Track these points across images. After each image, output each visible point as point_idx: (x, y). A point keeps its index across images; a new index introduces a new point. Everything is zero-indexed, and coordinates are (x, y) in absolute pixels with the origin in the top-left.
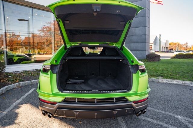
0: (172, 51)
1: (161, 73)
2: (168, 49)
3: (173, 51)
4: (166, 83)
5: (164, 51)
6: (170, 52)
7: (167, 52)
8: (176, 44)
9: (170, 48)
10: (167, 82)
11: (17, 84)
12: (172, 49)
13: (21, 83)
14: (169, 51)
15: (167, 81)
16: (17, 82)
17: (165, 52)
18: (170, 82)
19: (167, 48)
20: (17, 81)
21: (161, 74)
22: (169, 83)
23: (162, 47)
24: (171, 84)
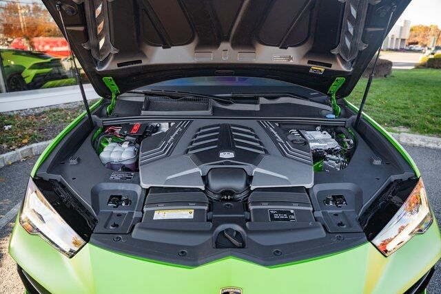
0: (414, 47)
1: (404, 115)
2: (406, 43)
3: (417, 49)
4: (420, 147)
5: (393, 48)
6: (410, 50)
7: (402, 50)
8: (427, 29)
9: (411, 41)
10: (423, 144)
11: (23, 151)
12: (417, 43)
13: (34, 145)
14: (407, 48)
15: (424, 140)
16: (26, 144)
17: (396, 50)
18: (431, 145)
19: (403, 40)
20: (25, 141)
21: (404, 117)
22: (427, 149)
23: (392, 39)
24: (435, 149)
